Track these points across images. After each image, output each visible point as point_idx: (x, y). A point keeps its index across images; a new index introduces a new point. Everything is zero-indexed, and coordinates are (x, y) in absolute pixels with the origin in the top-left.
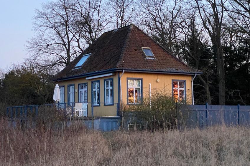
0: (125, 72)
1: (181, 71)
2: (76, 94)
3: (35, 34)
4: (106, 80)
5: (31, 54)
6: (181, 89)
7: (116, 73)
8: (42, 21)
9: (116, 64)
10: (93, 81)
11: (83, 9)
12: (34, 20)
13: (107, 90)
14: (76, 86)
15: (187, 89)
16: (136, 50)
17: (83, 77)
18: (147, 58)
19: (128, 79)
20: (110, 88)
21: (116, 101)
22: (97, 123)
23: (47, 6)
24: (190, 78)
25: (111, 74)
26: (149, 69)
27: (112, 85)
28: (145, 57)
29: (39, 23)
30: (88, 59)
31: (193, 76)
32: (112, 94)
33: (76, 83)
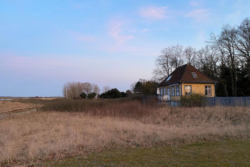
0: (184, 83)
1: (209, 82)
2: (166, 91)
3: (155, 68)
4: (177, 86)
5: (154, 75)
6: (209, 89)
7: (180, 83)
8: (158, 62)
9: (180, 80)
10: (172, 86)
11: (173, 57)
12: (155, 62)
13: (177, 90)
14: (166, 88)
15: (212, 89)
16: (189, 74)
17: (168, 85)
18: (194, 77)
19: (185, 86)
20: (178, 89)
21: (180, 94)
22: (172, 103)
23: (160, 57)
24: (213, 85)
25: (178, 84)
26: (194, 81)
27: (179, 88)
28: (193, 76)
29: (156, 63)
30: (171, 78)
31: (214, 84)
32: (179, 91)
33: (166, 87)
